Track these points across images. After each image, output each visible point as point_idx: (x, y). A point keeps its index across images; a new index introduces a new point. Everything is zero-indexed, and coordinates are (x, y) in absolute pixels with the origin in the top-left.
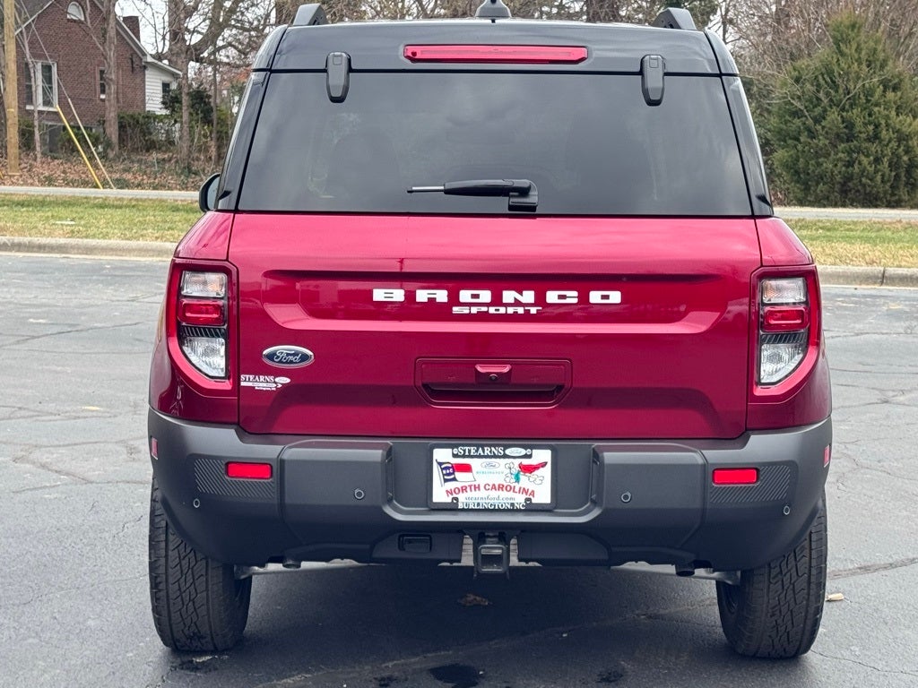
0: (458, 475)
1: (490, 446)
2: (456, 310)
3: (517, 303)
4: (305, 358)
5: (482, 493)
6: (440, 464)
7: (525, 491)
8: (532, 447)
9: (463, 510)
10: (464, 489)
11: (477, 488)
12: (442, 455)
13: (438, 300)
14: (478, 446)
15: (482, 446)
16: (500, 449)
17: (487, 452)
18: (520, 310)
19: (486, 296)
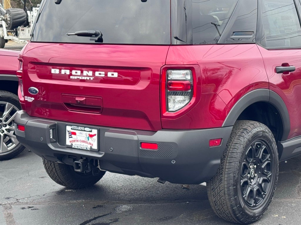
0: (73, 136)
1: (81, 126)
2: (71, 77)
3: (87, 76)
4: (37, 92)
5: (79, 143)
6: (68, 131)
7: (90, 144)
8: (92, 128)
9: (74, 148)
10: (74, 141)
11: (78, 141)
12: (69, 128)
13: (67, 74)
15: (79, 126)
16: (83, 128)
17: (80, 129)
18: (88, 78)
19: (79, 72)
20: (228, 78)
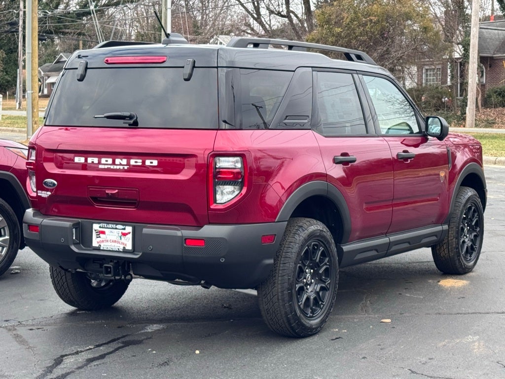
0: (101, 235)
1: (111, 224)
3: (121, 164)
4: (54, 184)
5: (109, 244)
6: (95, 230)
7: (123, 244)
8: (126, 225)
9: (102, 250)
10: (103, 241)
11: (108, 241)
12: (96, 227)
13: (95, 162)
14: (107, 223)
15: (109, 224)
16: (115, 225)
17: (110, 227)
18: (121, 167)
19: (110, 161)
20: (279, 169)
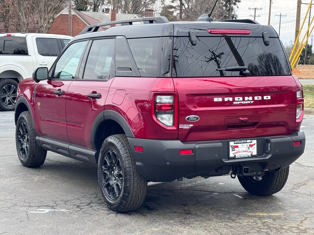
0: (236, 149)
1: (243, 140)
2: (234, 103)
3: (248, 100)
4: (197, 118)
5: (241, 153)
6: (231, 146)
7: (251, 152)
8: (252, 140)
9: (237, 158)
10: (237, 153)
11: (240, 152)
12: (232, 144)
13: (230, 100)
14: (240, 140)
15: (241, 140)
16: (245, 141)
17: (242, 142)
18: (249, 102)
19: (241, 99)
